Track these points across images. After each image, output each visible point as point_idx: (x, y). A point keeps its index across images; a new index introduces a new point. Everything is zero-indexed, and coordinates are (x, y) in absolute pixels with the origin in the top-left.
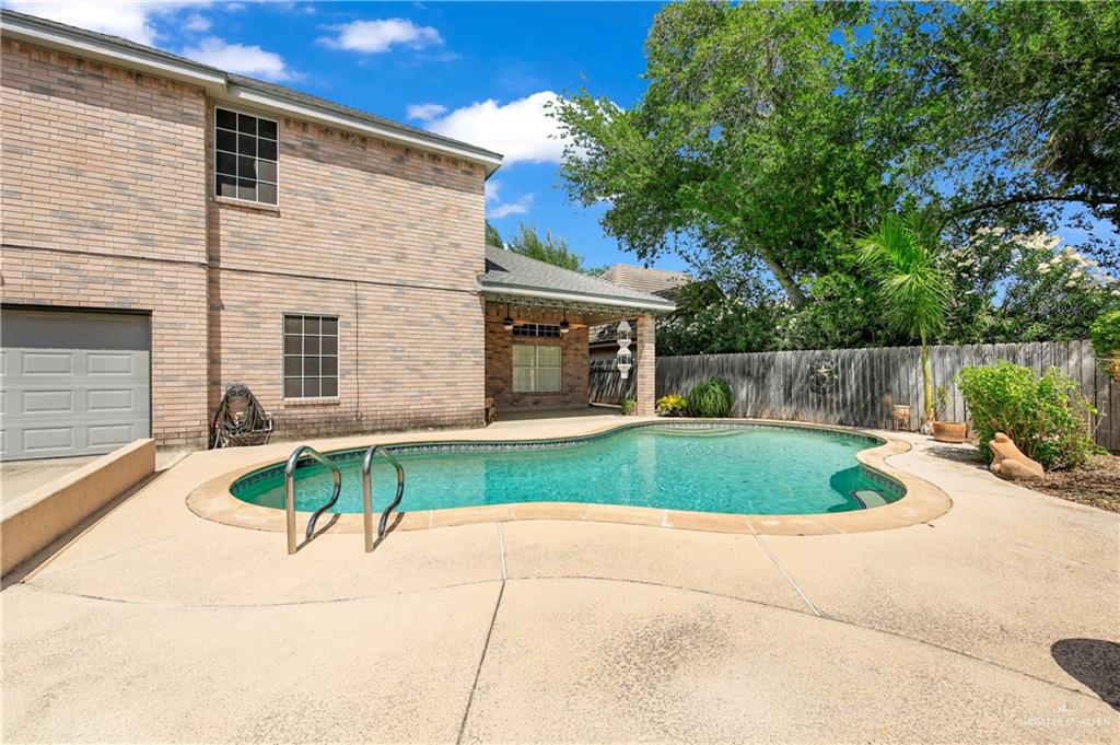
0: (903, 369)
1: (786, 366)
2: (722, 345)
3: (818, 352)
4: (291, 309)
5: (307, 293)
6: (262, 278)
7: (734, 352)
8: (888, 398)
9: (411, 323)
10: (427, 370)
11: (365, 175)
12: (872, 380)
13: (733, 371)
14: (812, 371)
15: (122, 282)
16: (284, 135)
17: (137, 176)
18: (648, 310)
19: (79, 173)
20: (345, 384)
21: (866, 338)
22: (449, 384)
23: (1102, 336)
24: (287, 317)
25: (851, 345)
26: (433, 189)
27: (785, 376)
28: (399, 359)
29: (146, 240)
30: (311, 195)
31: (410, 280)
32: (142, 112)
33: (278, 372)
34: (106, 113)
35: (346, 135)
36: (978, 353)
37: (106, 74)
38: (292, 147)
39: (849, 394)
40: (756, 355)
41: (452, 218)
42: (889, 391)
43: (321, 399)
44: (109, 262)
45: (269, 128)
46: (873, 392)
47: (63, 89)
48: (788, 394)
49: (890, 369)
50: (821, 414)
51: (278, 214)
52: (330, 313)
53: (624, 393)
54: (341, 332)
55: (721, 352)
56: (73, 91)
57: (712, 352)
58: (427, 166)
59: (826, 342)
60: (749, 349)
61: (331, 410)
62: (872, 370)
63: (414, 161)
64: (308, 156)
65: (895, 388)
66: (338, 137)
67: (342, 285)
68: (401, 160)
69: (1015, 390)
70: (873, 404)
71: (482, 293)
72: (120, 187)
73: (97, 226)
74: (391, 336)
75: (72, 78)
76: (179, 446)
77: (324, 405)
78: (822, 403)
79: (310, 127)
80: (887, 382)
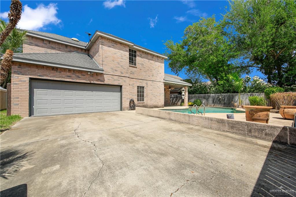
0: (235, 97)
1: (213, 96)
2: (199, 92)
3: (219, 94)
4: (138, 85)
5: (140, 82)
6: (134, 79)
7: (202, 94)
8: (233, 102)
9: (154, 88)
10: (156, 97)
11: (148, 60)
12: (230, 99)
13: (201, 98)
14: (218, 97)
15: (119, 80)
16: (138, 53)
17: (121, 61)
18: (187, 86)
19: (114, 61)
20: (145, 99)
21: (228, 91)
22: (159, 99)
23: (266, 92)
24: (138, 87)
25: (225, 93)
26: (157, 63)
27: (213, 99)
28: (152, 94)
29: (122, 73)
30: (141, 64)
31: (154, 80)
32: (121, 50)
33: (136, 97)
34: (117, 50)
35: (146, 53)
36: (248, 95)
37: (117, 43)
38: (138, 55)
39: (225, 102)
40: (207, 94)
41: (160, 68)
42: (233, 101)
43: (142, 102)
44: (117, 77)
45: (135, 52)
46: (230, 101)
47: (111, 46)
48: (213, 102)
49: (233, 97)
50: (220, 105)
51: (136, 68)
52: (143, 86)
53: (175, 102)
54: (145, 90)
55: (199, 94)
56: (113, 46)
57: (197, 94)
58: (156, 58)
59: (221, 92)
60: (205, 93)
61: (144, 104)
62: (230, 97)
63: (154, 57)
64: (141, 57)
65: (234, 100)
66: (144, 53)
67: (145, 81)
68: (153, 57)
69: (258, 99)
70: (230, 103)
71: (164, 82)
72: (119, 63)
73: (116, 70)
74: (151, 90)
75: (113, 44)
76: (126, 110)
77: (143, 103)
78: (220, 103)
79: (141, 52)
80: (233, 99)
